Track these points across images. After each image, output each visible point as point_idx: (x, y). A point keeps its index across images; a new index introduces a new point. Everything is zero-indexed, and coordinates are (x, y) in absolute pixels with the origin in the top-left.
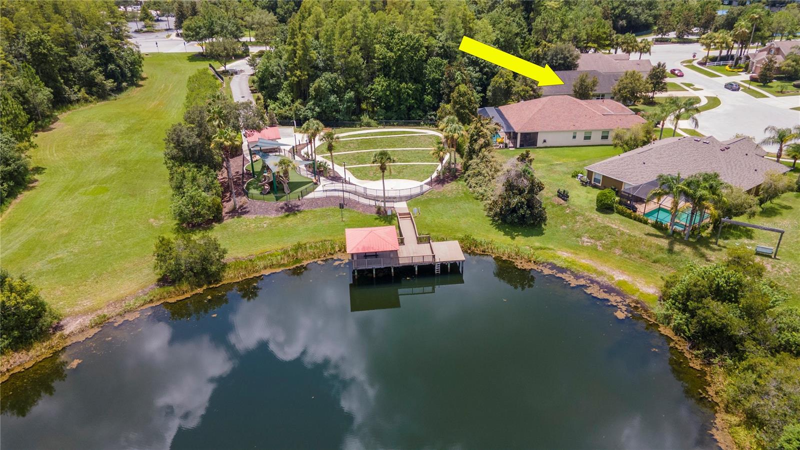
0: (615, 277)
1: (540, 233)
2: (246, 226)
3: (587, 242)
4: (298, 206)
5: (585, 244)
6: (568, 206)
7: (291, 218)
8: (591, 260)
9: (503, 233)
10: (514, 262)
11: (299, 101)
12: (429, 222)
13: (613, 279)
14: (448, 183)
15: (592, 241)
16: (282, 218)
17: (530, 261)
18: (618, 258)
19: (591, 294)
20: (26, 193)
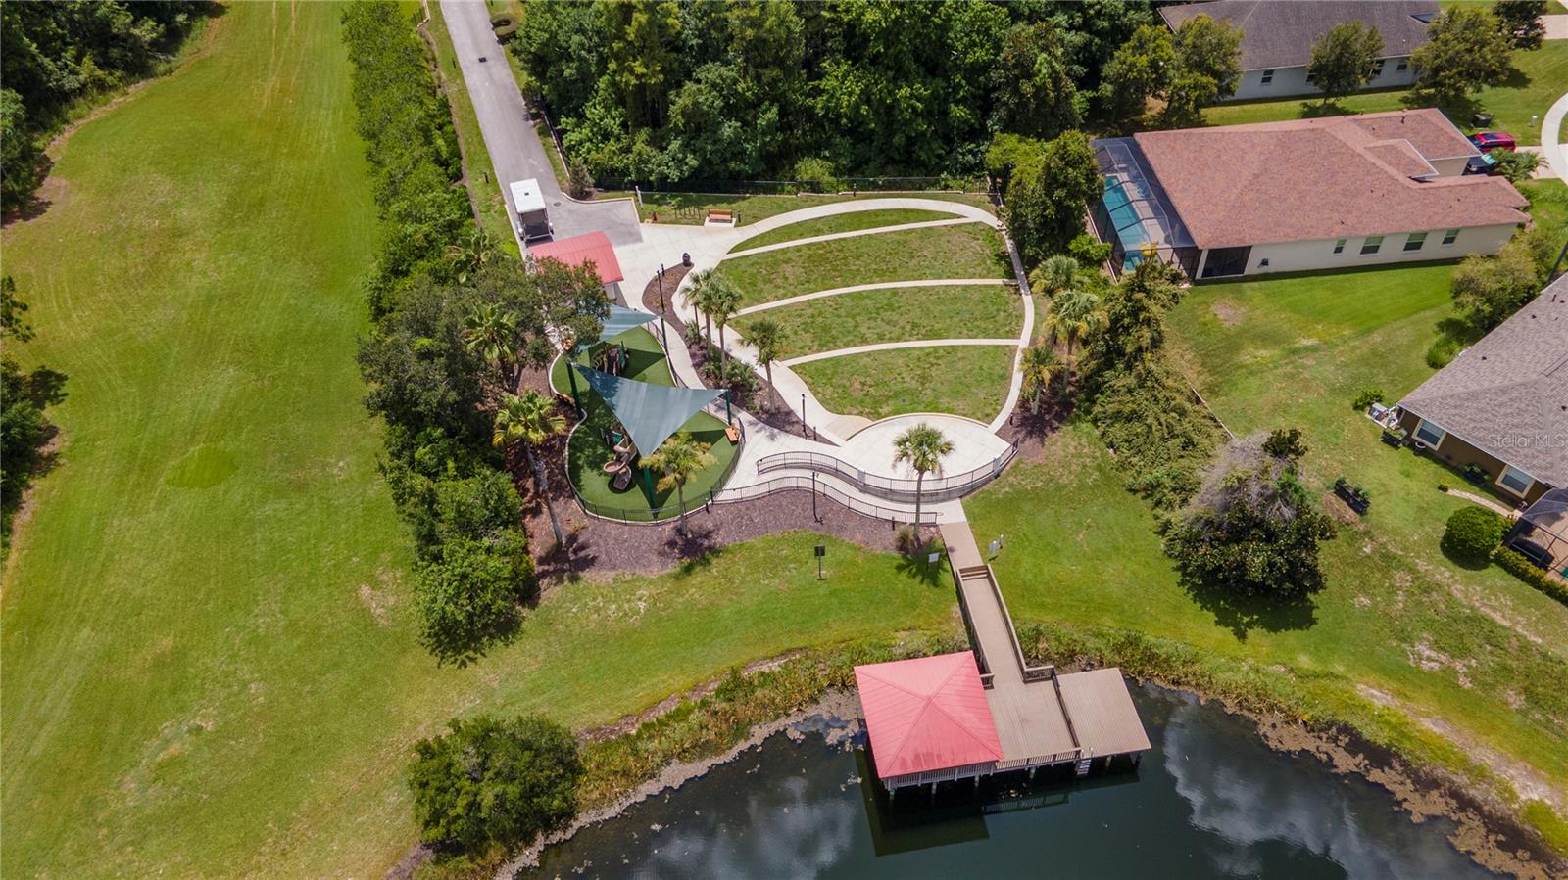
0: (1516, 786)
1: (1304, 619)
2: (597, 610)
3: (1429, 659)
4: (708, 535)
5: (1426, 665)
6: (1367, 533)
7: (698, 577)
8: (1446, 719)
9: (1212, 616)
10: (1256, 724)
11: (644, 134)
12: (1030, 576)
13: (1514, 797)
14: (1054, 429)
15: (1443, 658)
16: (677, 578)
17: (1295, 722)
18: (1517, 719)
19: (1469, 852)
20: (38, 483)
